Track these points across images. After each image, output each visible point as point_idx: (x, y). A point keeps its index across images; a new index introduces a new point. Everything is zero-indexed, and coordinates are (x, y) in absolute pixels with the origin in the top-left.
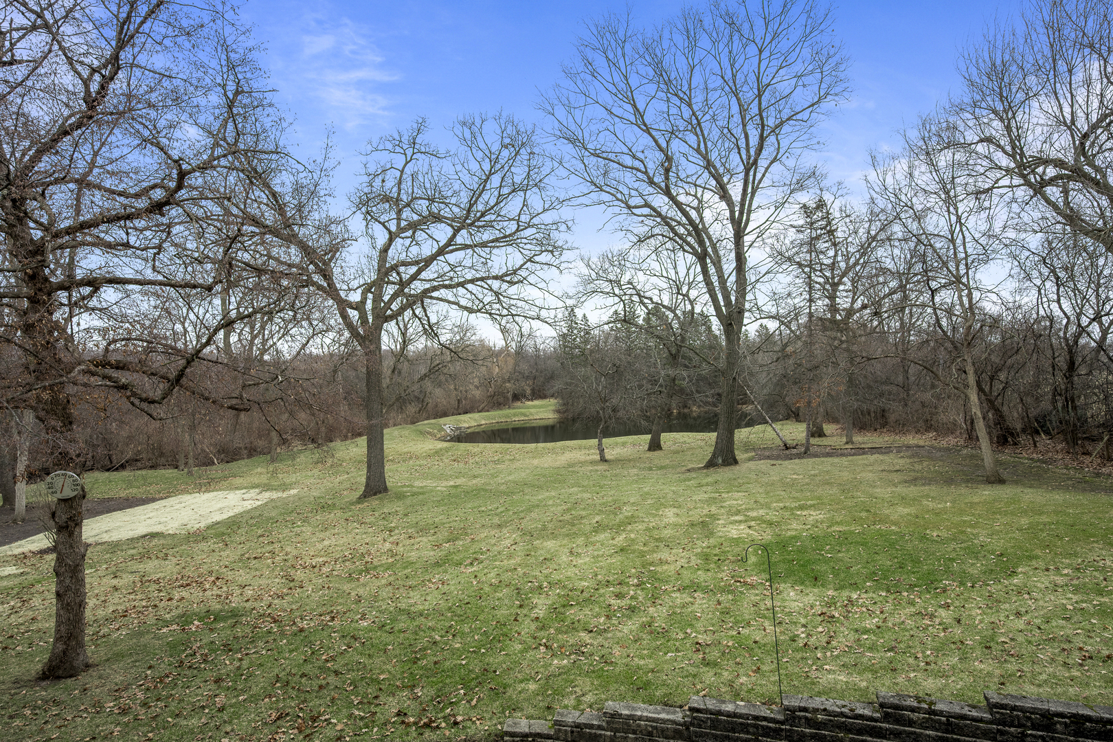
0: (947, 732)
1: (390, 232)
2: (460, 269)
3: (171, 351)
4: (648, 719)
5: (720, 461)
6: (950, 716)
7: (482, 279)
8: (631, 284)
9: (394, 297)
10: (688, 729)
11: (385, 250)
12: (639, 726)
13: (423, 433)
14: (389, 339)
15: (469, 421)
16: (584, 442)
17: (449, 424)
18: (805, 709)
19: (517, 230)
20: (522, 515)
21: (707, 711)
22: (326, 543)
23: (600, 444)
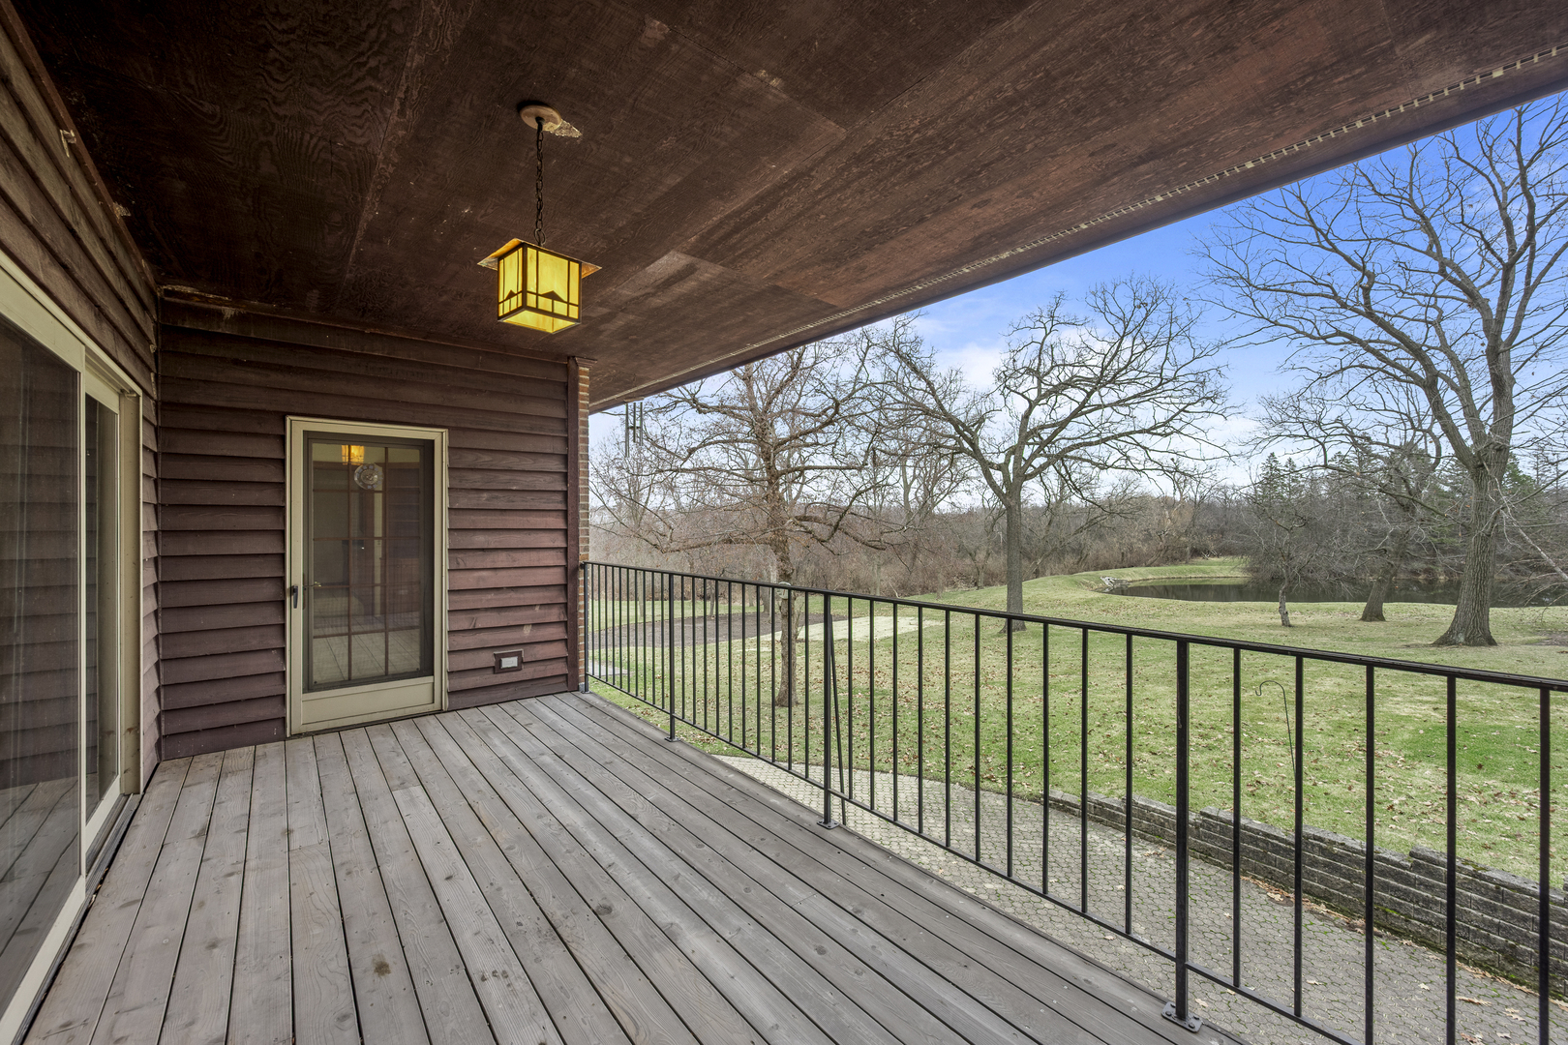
0: (1496, 899)
1: (1029, 400)
2: (1108, 424)
3: (837, 509)
4: (1161, 813)
5: (1462, 639)
6: (1500, 884)
7: (1128, 434)
8: (1341, 422)
9: (1033, 456)
10: (1197, 828)
11: (1026, 416)
12: (1153, 816)
13: (1078, 584)
14: (1034, 494)
15: (1132, 575)
16: (1263, 604)
17: (1108, 577)
18: (1320, 839)
19: (1160, 384)
20: (1148, 663)
21: (1217, 818)
22: (962, 661)
23: (1282, 607)
